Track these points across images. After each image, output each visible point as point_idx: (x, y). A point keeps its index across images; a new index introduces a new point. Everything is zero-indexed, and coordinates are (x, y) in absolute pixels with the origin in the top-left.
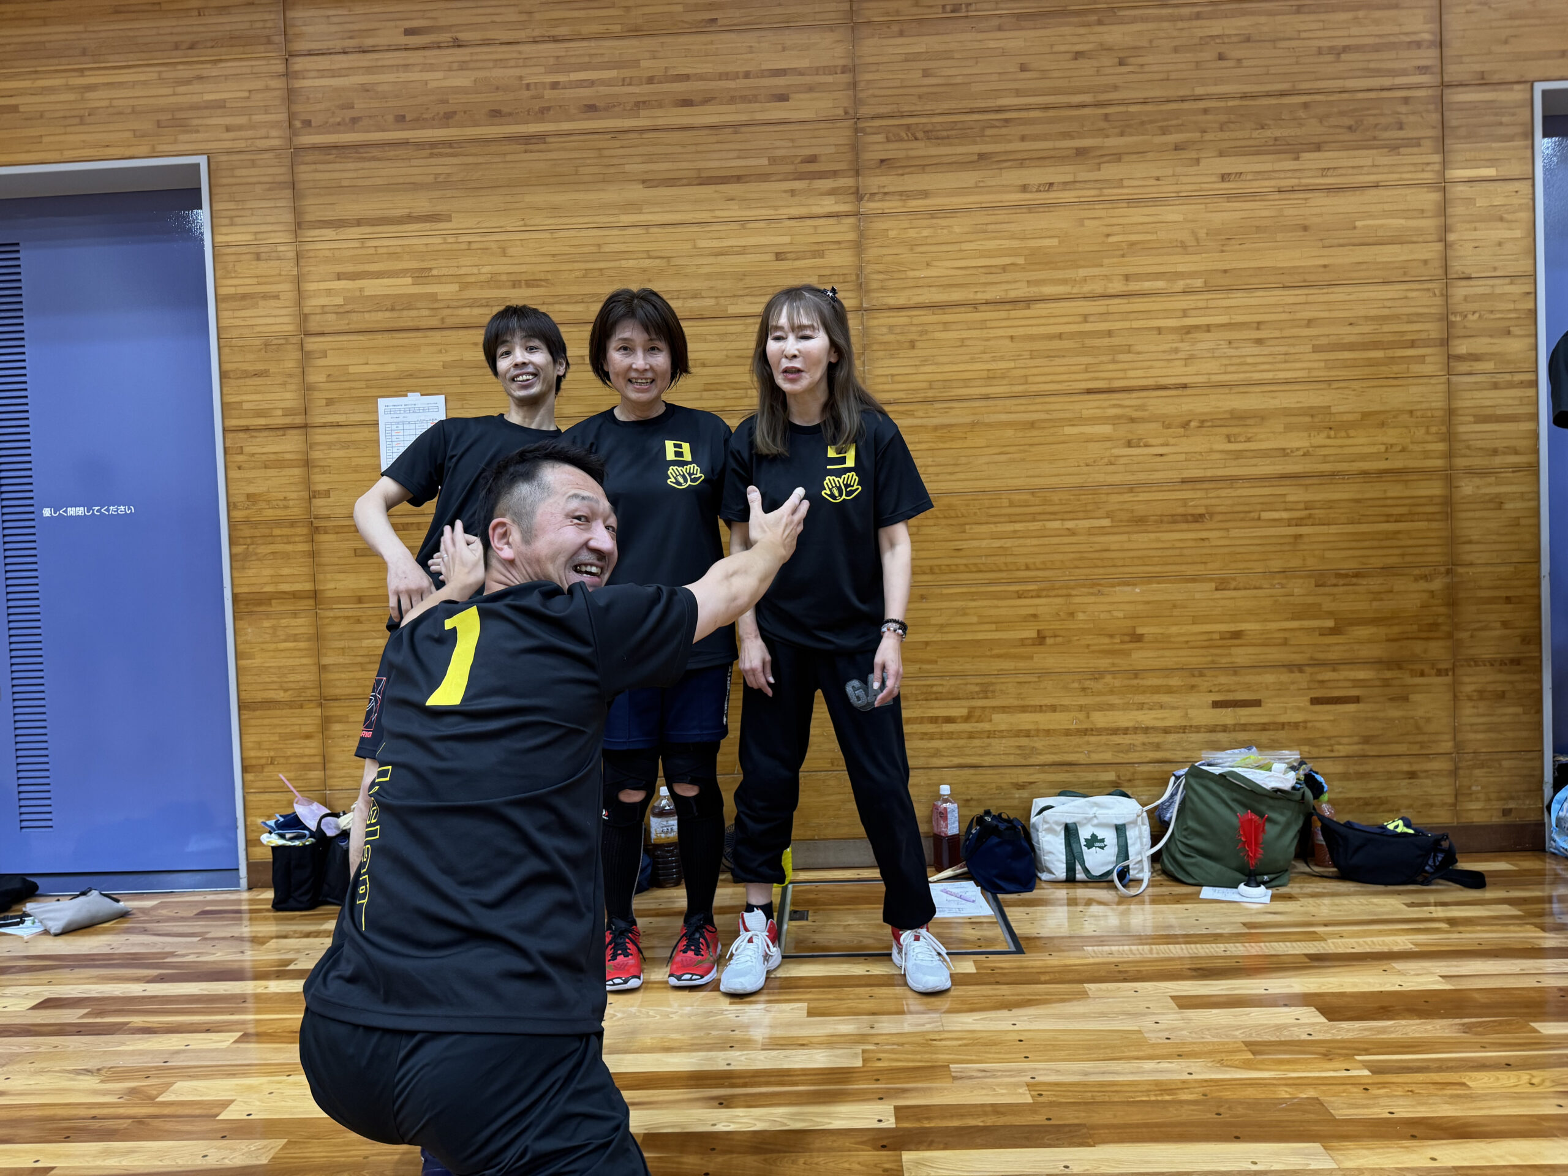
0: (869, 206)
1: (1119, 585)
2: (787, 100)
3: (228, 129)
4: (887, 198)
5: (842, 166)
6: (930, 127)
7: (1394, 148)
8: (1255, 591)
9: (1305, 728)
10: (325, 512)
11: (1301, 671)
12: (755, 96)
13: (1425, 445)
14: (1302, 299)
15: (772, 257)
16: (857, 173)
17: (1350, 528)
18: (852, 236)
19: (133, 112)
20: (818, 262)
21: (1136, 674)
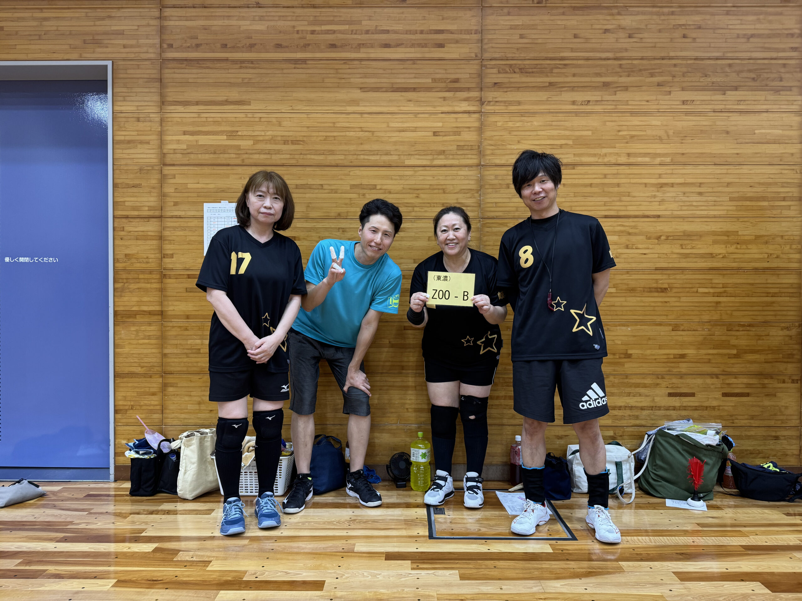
0: (487, 108)
1: (619, 325)
2: (444, 47)
3: (125, 46)
4: (497, 104)
5: (473, 85)
6: (522, 66)
7: (777, 91)
8: (694, 332)
9: (719, 410)
10: (170, 266)
11: (717, 378)
12: (426, 44)
13: (789, 255)
14: (725, 171)
15: (431, 134)
16: (481, 90)
17: (747, 299)
18: (477, 124)
19: (70, 34)
20: (457, 137)
21: (627, 376)
